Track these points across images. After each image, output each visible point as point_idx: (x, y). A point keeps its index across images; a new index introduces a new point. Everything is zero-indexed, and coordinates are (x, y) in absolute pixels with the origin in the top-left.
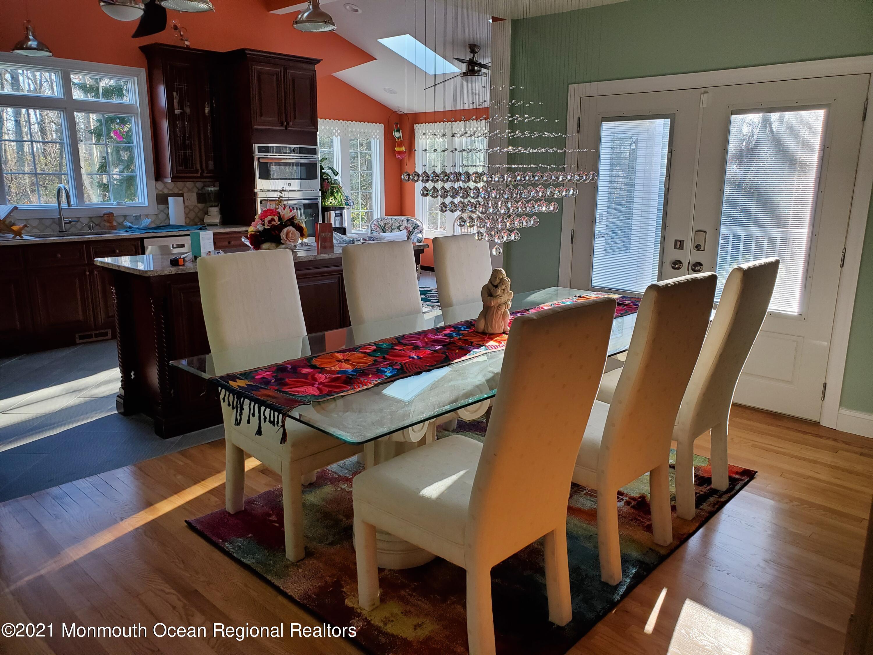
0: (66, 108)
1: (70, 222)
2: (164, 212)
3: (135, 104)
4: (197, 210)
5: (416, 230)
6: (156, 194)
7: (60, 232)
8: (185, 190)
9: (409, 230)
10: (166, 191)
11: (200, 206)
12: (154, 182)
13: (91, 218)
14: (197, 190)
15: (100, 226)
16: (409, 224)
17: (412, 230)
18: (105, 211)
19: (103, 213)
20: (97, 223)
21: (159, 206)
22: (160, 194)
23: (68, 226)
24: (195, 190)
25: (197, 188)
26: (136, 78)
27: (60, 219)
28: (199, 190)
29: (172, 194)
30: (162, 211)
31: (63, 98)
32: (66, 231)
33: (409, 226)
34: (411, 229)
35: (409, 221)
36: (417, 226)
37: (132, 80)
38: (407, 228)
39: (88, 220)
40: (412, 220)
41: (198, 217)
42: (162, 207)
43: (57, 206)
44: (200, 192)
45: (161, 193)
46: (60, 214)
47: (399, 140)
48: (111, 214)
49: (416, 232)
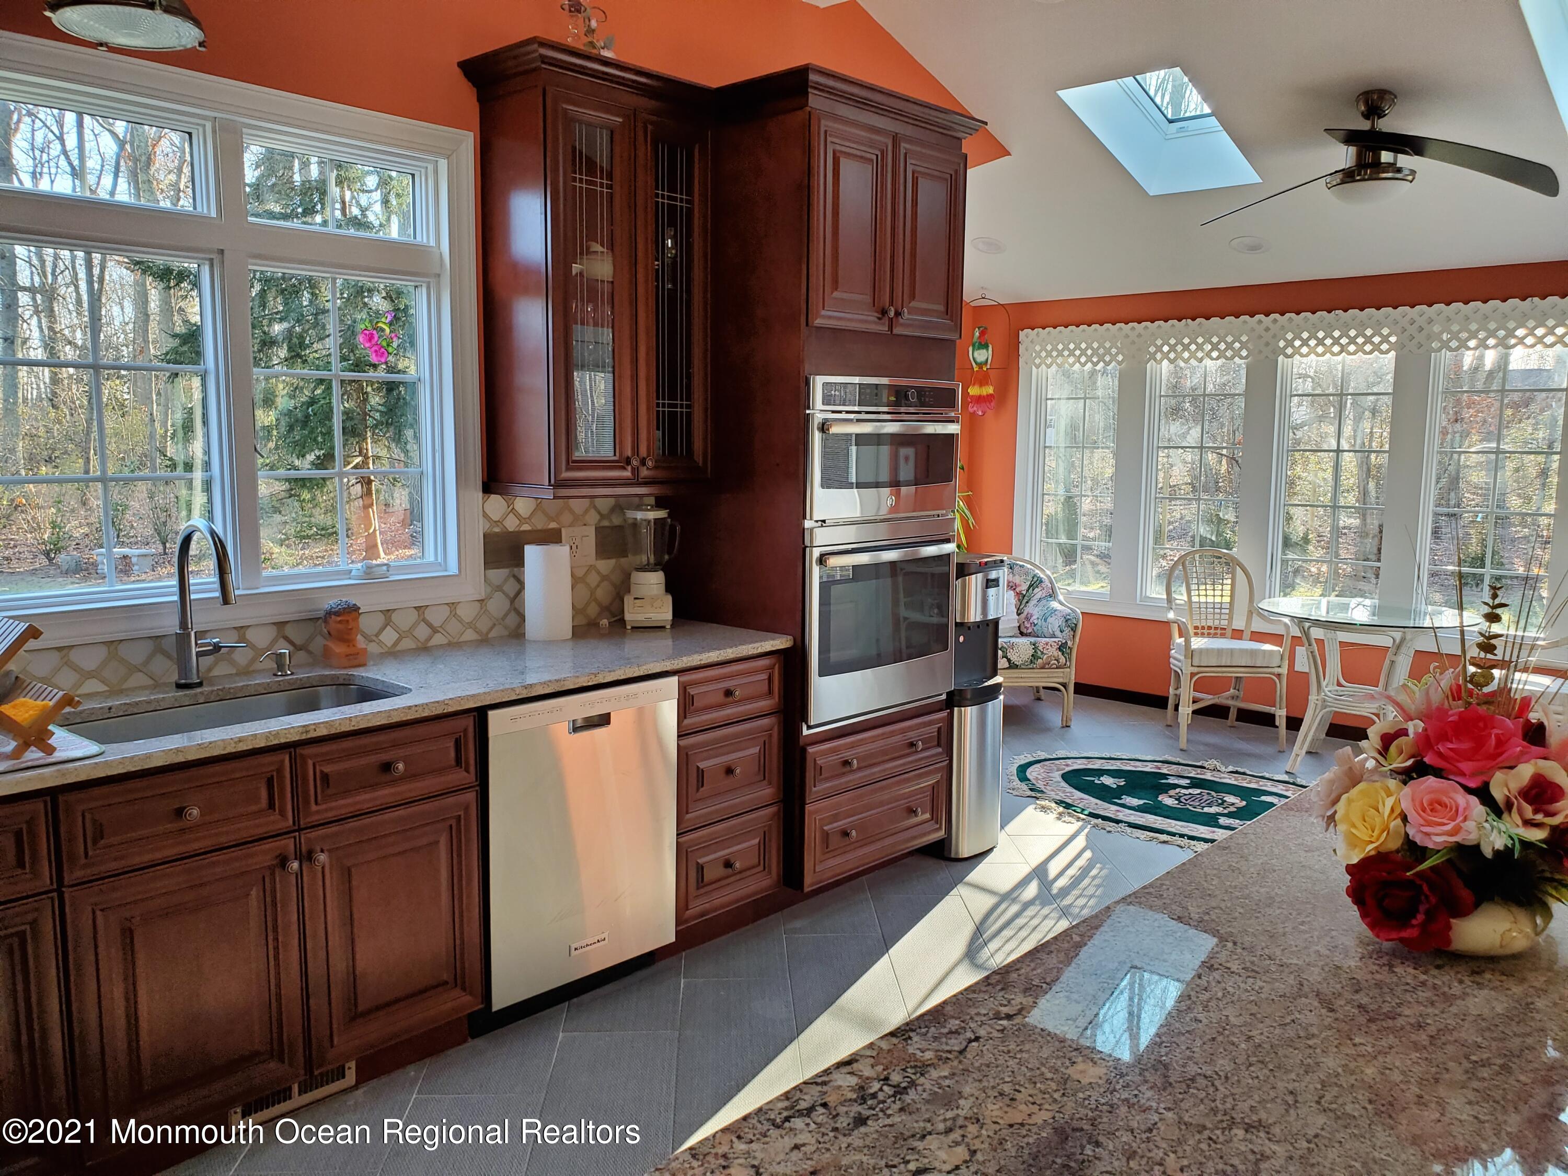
0: (222, 252)
1: (217, 648)
2: (504, 593)
3: (432, 243)
4: (593, 579)
5: (1036, 590)
6: (484, 535)
7: (179, 686)
8: (567, 518)
9: (1018, 590)
10: (511, 524)
11: (604, 566)
12: (481, 494)
13: (280, 625)
14: (598, 517)
15: (310, 652)
16: (1017, 577)
17: (1028, 591)
18: (330, 602)
19: (327, 607)
20: (298, 642)
21: (493, 573)
22: (496, 534)
23: (206, 661)
24: (593, 517)
25: (599, 513)
26: (443, 164)
27: (182, 639)
28: (602, 517)
29: (529, 531)
30: (499, 588)
31: (214, 214)
32: (200, 684)
33: (1017, 580)
34: (1024, 587)
35: (1016, 569)
36: (1036, 583)
37: (431, 167)
38: (1012, 586)
39: (272, 632)
40: (1022, 566)
41: (596, 600)
42: (499, 575)
43: (176, 590)
44: (606, 523)
45: (497, 530)
46: (183, 624)
47: (981, 368)
48: (352, 610)
49: (1038, 596)
